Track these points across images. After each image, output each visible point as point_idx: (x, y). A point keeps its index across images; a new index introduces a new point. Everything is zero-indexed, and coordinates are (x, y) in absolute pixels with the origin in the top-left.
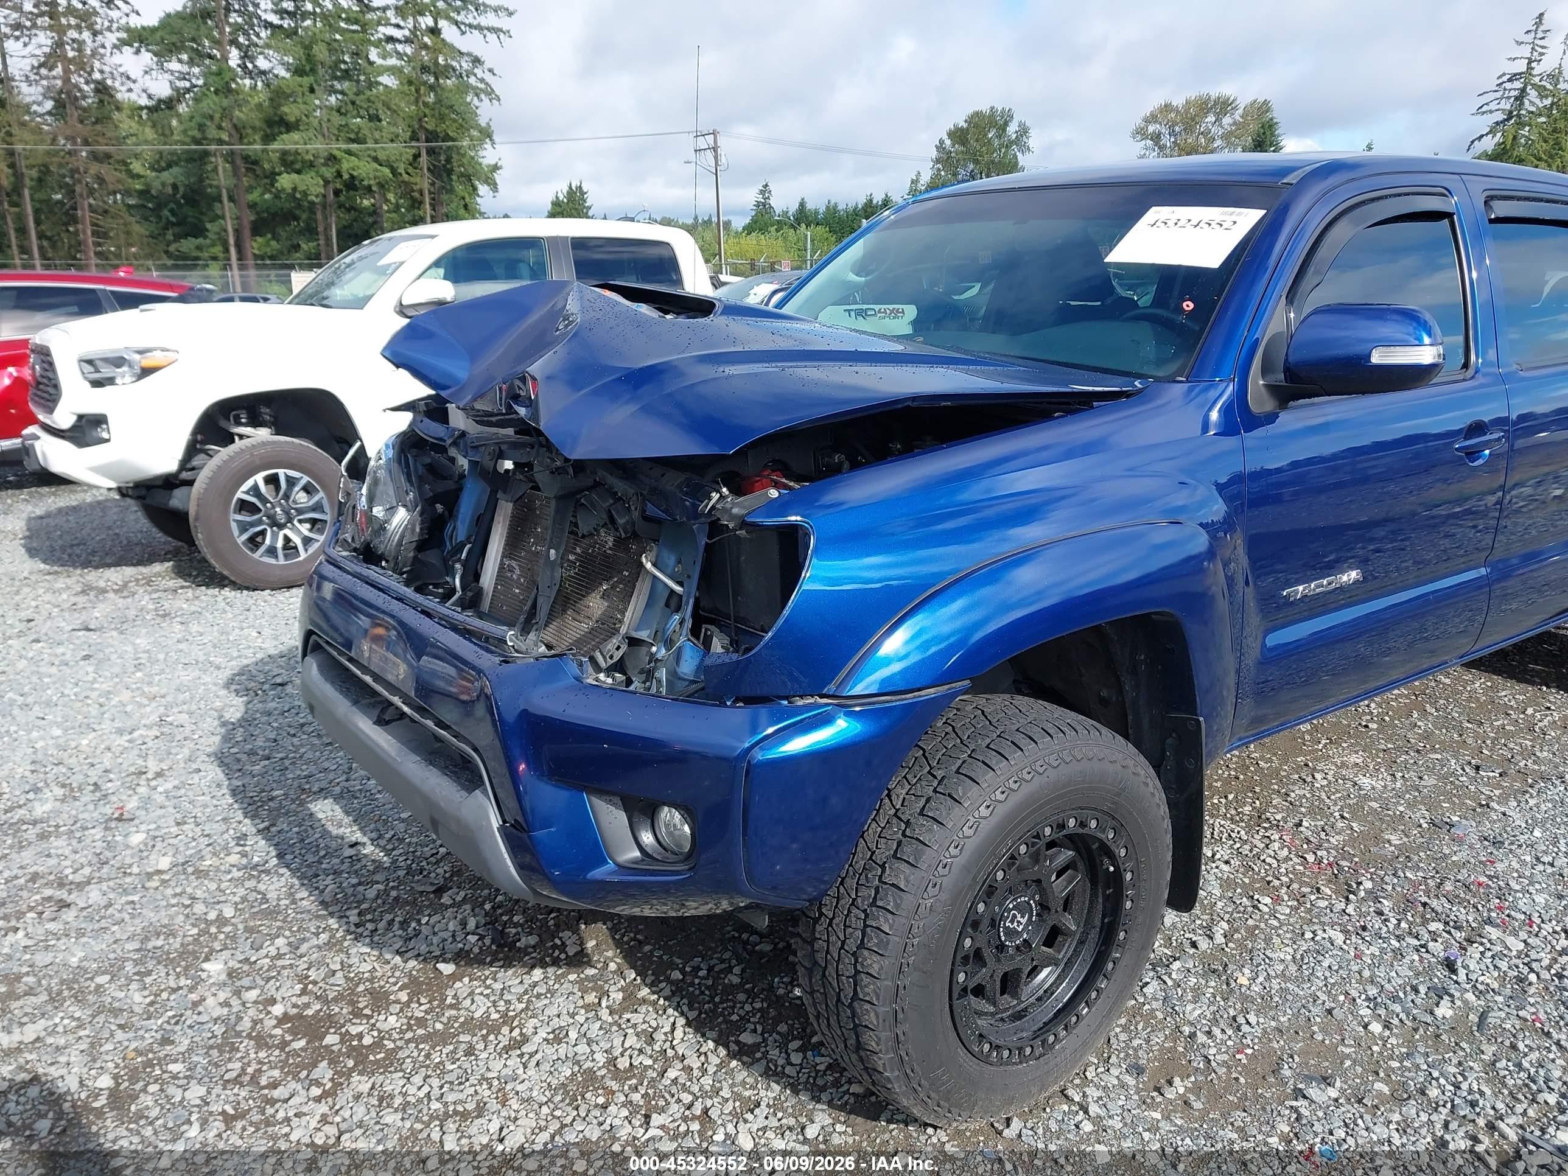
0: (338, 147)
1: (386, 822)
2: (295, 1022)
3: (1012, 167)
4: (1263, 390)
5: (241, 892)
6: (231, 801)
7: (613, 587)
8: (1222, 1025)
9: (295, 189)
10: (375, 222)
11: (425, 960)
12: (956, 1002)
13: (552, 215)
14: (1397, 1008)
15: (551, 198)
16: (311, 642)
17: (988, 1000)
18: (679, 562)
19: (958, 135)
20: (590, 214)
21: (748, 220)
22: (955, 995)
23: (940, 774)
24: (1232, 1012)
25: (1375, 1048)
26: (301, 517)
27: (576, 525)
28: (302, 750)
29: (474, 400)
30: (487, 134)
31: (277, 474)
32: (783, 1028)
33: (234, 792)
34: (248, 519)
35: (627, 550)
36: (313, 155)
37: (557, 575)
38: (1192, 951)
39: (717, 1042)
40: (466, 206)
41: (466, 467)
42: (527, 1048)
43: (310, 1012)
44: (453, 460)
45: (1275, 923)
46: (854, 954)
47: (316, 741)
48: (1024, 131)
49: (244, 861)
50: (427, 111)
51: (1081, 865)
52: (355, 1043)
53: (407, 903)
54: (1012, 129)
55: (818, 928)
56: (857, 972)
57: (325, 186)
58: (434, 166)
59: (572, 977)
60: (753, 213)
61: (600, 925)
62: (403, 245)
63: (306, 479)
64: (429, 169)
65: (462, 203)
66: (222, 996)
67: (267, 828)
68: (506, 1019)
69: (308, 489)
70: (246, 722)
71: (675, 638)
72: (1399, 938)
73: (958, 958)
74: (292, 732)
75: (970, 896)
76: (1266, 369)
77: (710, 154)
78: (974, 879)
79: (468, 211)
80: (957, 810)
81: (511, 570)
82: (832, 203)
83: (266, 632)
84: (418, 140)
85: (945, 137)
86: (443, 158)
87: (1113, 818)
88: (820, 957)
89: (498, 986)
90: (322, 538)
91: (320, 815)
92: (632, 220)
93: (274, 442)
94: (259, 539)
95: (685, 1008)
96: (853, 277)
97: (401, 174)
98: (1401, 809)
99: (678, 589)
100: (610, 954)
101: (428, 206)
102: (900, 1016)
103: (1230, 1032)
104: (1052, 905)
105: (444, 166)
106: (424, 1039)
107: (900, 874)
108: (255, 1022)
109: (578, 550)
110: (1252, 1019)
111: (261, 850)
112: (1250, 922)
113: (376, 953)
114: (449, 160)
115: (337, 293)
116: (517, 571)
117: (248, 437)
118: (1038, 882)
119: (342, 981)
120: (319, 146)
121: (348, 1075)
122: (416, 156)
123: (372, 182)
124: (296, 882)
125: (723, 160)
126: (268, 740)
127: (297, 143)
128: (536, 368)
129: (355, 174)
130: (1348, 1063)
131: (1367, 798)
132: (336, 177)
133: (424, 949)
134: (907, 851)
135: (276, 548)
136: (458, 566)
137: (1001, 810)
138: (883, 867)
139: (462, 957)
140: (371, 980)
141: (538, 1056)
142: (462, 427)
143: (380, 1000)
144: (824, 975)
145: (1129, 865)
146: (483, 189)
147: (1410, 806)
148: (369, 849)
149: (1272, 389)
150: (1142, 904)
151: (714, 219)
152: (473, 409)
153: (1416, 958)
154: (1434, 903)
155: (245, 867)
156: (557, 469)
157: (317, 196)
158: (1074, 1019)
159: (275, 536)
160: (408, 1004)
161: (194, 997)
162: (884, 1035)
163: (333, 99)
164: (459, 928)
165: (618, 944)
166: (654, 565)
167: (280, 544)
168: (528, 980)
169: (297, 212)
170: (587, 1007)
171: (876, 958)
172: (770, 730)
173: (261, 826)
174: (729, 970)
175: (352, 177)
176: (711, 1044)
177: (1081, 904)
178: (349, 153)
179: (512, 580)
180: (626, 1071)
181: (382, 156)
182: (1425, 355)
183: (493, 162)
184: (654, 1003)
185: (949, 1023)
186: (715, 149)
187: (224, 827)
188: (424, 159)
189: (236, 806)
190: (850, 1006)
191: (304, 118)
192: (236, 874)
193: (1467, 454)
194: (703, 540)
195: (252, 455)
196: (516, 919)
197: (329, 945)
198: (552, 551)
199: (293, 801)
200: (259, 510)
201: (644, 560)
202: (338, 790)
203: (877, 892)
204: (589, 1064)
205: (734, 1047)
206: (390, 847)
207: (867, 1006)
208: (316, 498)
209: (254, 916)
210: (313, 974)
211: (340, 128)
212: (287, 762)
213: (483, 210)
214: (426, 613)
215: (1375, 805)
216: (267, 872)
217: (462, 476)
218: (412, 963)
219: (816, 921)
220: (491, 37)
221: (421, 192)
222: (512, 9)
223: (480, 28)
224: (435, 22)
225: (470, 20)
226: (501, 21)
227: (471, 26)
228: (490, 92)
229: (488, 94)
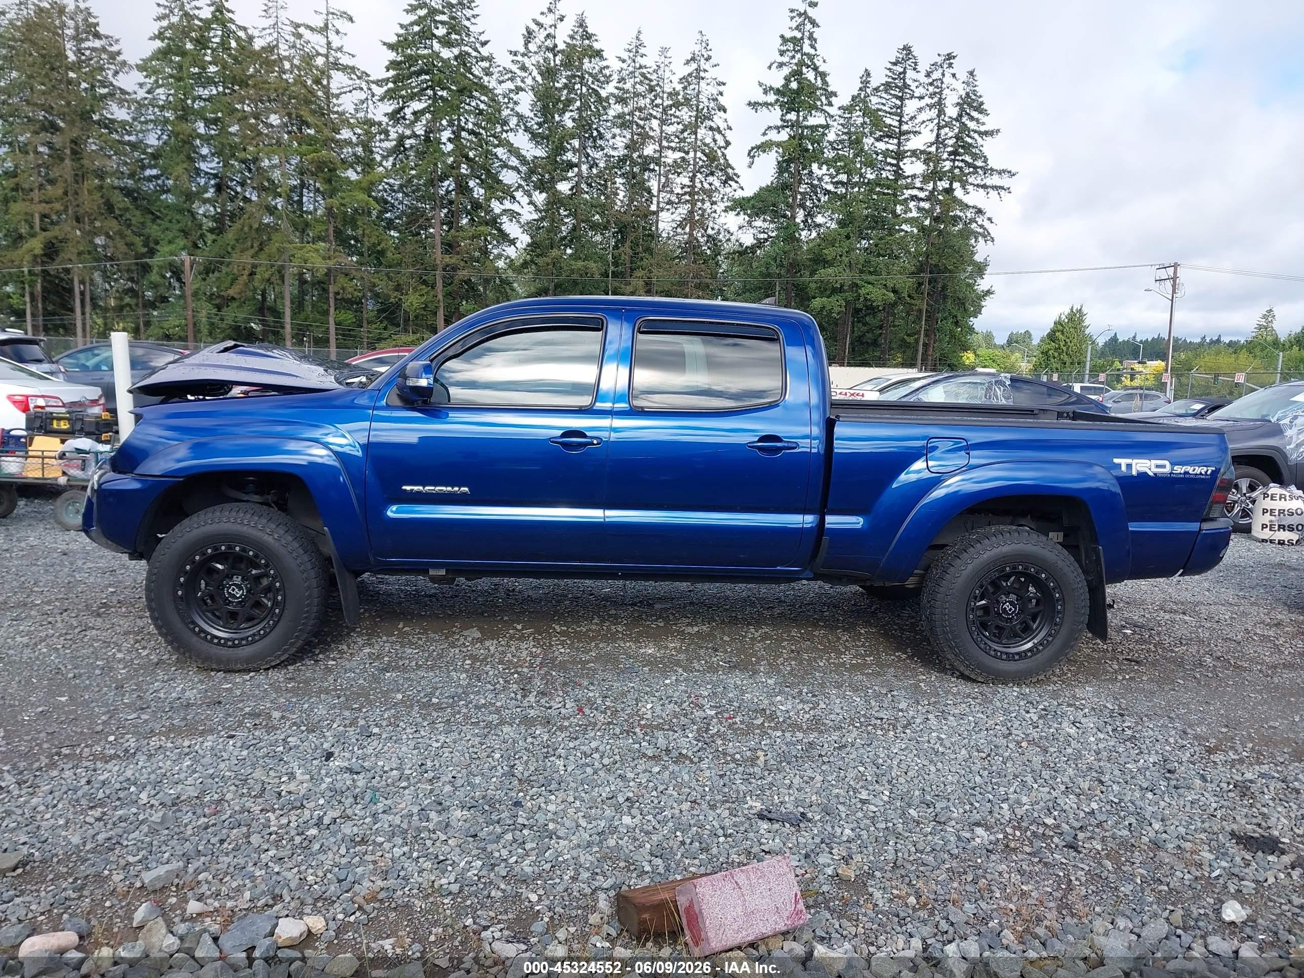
0: (860, 278)
4: (395, 396)
9: (824, 308)
10: (881, 334)
30: (980, 269)
36: (841, 284)
40: (956, 323)
50: (933, 250)
57: (846, 307)
58: (933, 292)
64: (928, 294)
65: (953, 320)
77: (1169, 284)
79: (959, 327)
84: (923, 272)
86: (941, 285)
97: (904, 298)
101: (924, 322)
105: (941, 292)
114: (944, 288)
118: (246, 578)
120: (846, 277)
122: (920, 284)
123: (880, 304)
125: (1180, 289)
127: (830, 275)
129: (869, 297)
132: (855, 300)
149: (398, 395)
157: (840, 314)
163: (863, 245)
169: (825, 326)
175: (867, 300)
178: (868, 282)
181: (890, 284)
183: (986, 289)
186: (1174, 278)
188: (926, 287)
191: (838, 257)
220: (993, 194)
221: (920, 311)
222: (1013, 171)
223: (984, 187)
224: (951, 184)
225: (979, 181)
226: (1004, 181)
227: (978, 186)
228: (986, 236)
229: (984, 236)
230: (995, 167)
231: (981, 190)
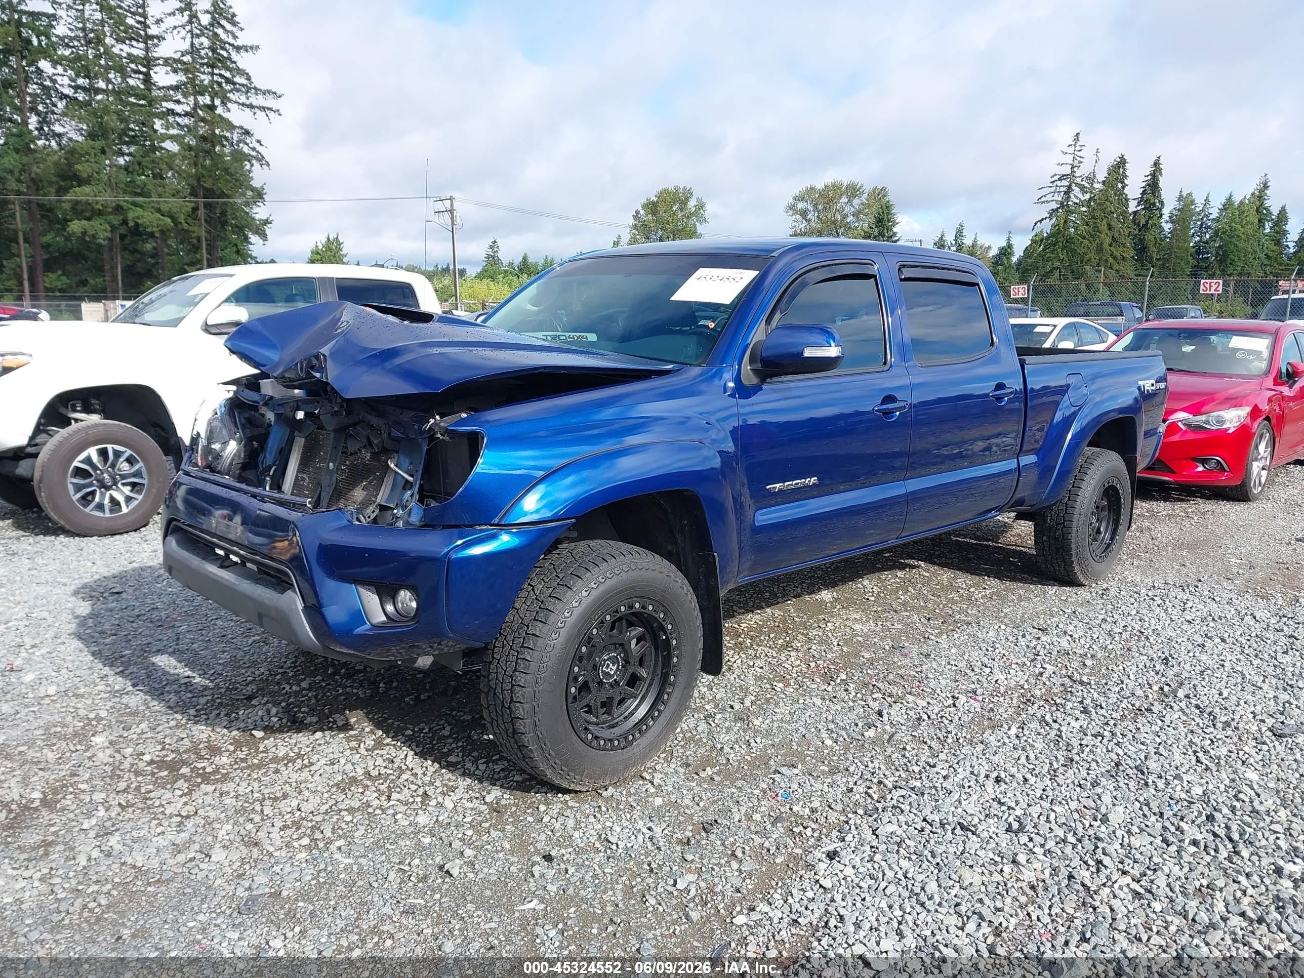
0: (125, 199)
1: (208, 665)
2: (160, 764)
3: (692, 234)
4: (750, 372)
5: (110, 704)
6: (92, 658)
7: (370, 483)
8: (740, 743)
9: (84, 233)
10: (157, 263)
11: (243, 731)
12: (569, 705)
13: (312, 261)
14: (844, 733)
15: (311, 246)
16: (171, 526)
17: (594, 715)
18: (411, 464)
19: (652, 207)
20: (345, 260)
21: (479, 270)
22: (570, 700)
23: (561, 575)
24: (747, 738)
25: (826, 751)
26: (124, 481)
27: (347, 448)
28: (140, 630)
29: (284, 371)
30: (259, 195)
31: (106, 448)
32: (475, 754)
33: (93, 654)
34: (82, 482)
35: (379, 460)
36: (102, 205)
37: (334, 479)
38: (730, 710)
39: (433, 762)
40: (238, 252)
41: (273, 419)
42: (313, 768)
43: (169, 759)
44: (263, 415)
45: (784, 696)
46: (511, 676)
47: (150, 625)
48: (701, 206)
49: (109, 689)
50: (204, 172)
51: (647, 636)
52: (201, 771)
53: (228, 705)
54: (692, 203)
55: (492, 667)
56: (513, 686)
57: (111, 231)
58: (210, 217)
59: (341, 736)
60: (485, 264)
61: (359, 711)
62: (207, 281)
63: (129, 452)
64: (205, 220)
65: (234, 249)
66: (108, 752)
67: (122, 672)
68: (299, 756)
69: (130, 461)
70: (93, 615)
71: (408, 504)
72: (854, 701)
73: (571, 678)
74: (131, 619)
75: (578, 641)
76: (752, 361)
77: (447, 216)
78: (579, 630)
79: (241, 257)
80: (570, 593)
81: (303, 480)
82: (549, 259)
83: (99, 562)
84: (196, 196)
85: (640, 209)
86: (218, 211)
87: (661, 604)
88: (492, 684)
89: (293, 741)
90: (140, 497)
91: (160, 664)
92: (382, 266)
93: (105, 424)
94: (89, 498)
95: (414, 747)
96: (530, 307)
97: (181, 223)
98: (876, 640)
99: (410, 479)
100: (366, 724)
101: (204, 251)
102: (537, 709)
103: (744, 746)
104: (631, 660)
105: (219, 218)
106: (247, 768)
107: (537, 629)
108: (132, 765)
109: (348, 463)
110: (758, 740)
111: (119, 683)
112: (768, 696)
113: (210, 729)
114: (223, 213)
115: (148, 317)
116: (307, 480)
117: (82, 421)
118: (622, 645)
119: (189, 743)
120: (107, 198)
121: (199, 785)
122: (195, 209)
123: (155, 229)
124: (149, 698)
125: (458, 221)
126: (113, 625)
127: (88, 195)
128: (325, 350)
129: (140, 222)
130: (808, 758)
131: (856, 635)
132: (121, 224)
133: (242, 725)
134: (541, 616)
135: (103, 505)
136: (268, 479)
137: (595, 594)
138: (528, 626)
139: (269, 730)
140: (208, 742)
141: (321, 771)
142: (270, 394)
143: (215, 751)
144: (495, 693)
145: (674, 635)
146: (254, 238)
147: (882, 639)
148: (198, 680)
149: (754, 371)
150: (683, 660)
151: (451, 267)
152: (283, 377)
153: (862, 710)
154: (880, 685)
155: (110, 692)
156: (335, 412)
157: (104, 239)
158: (644, 727)
159: (103, 495)
160: (234, 752)
161: (88, 754)
162: (527, 721)
163: (121, 161)
164: (265, 714)
165: (370, 720)
166: (396, 466)
167: (107, 501)
168: (312, 738)
169: (86, 253)
170: (351, 749)
171: (523, 675)
172: (460, 542)
173: (118, 670)
174: (444, 728)
175: (137, 225)
176: (430, 762)
177: (650, 660)
178: (135, 204)
179: (303, 485)
180: (376, 776)
181: (165, 208)
182: (832, 351)
183: (265, 218)
184: (394, 745)
185: (567, 717)
186: (451, 211)
187: (91, 672)
188: (202, 212)
189: (96, 661)
190: (509, 708)
191: (95, 175)
192: (103, 695)
193: (884, 413)
194: (425, 448)
195: (87, 434)
196: (303, 710)
197: (177, 726)
198: (331, 464)
199: (139, 657)
200: (90, 475)
201: (389, 462)
202: (171, 650)
203: (524, 639)
204: (353, 774)
205: (444, 763)
206: (213, 678)
207: (518, 705)
208: (137, 467)
209: (122, 715)
210: (167, 741)
211: (127, 184)
212: (130, 637)
213: (254, 255)
214: (254, 496)
215: (860, 639)
216: (127, 693)
217: (270, 425)
218: (235, 733)
219: (491, 663)
220: (260, 114)
221: (199, 239)
222: (279, 93)
223: (251, 106)
224: (212, 100)
225: (243, 99)
226: (269, 102)
227: (243, 105)
228: (261, 159)
229: (259, 160)
230: (258, 86)
231: (247, 110)
